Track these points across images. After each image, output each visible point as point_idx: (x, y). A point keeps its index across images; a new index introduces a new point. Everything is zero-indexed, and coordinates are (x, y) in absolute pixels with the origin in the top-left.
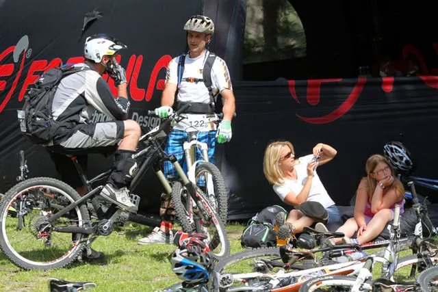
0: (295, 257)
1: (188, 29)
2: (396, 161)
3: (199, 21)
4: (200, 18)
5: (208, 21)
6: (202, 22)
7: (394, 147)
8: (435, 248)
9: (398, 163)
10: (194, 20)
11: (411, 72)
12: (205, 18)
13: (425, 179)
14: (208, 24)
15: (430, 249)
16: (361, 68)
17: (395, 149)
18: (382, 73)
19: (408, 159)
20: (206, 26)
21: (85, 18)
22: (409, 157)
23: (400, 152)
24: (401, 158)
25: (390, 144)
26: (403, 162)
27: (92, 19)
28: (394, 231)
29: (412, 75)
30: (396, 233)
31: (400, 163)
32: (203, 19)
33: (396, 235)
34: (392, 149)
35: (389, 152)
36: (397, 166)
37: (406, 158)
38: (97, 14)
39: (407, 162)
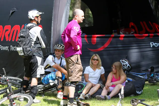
0: (82, 105)
1: (55, 48)
2: (125, 66)
3: (60, 45)
4: (60, 44)
5: (63, 46)
6: (61, 46)
7: (124, 61)
8: (137, 102)
9: (125, 67)
10: (58, 45)
11: (132, 33)
12: (62, 44)
13: (135, 73)
14: (63, 47)
15: (135, 103)
16: (113, 31)
17: (124, 62)
18: (121, 33)
19: (129, 65)
20: (62, 47)
21: (11, 11)
22: (130, 65)
23: (126, 63)
24: (126, 65)
25: (122, 60)
26: (127, 66)
27: (14, 11)
28: (121, 96)
29: (132, 34)
30: (122, 96)
31: (126, 67)
32: (61, 45)
33: (122, 97)
34: (123, 62)
35: (122, 63)
36: (125, 68)
37: (128, 65)
38: (15, 9)
39: (129, 66)
